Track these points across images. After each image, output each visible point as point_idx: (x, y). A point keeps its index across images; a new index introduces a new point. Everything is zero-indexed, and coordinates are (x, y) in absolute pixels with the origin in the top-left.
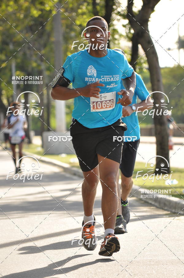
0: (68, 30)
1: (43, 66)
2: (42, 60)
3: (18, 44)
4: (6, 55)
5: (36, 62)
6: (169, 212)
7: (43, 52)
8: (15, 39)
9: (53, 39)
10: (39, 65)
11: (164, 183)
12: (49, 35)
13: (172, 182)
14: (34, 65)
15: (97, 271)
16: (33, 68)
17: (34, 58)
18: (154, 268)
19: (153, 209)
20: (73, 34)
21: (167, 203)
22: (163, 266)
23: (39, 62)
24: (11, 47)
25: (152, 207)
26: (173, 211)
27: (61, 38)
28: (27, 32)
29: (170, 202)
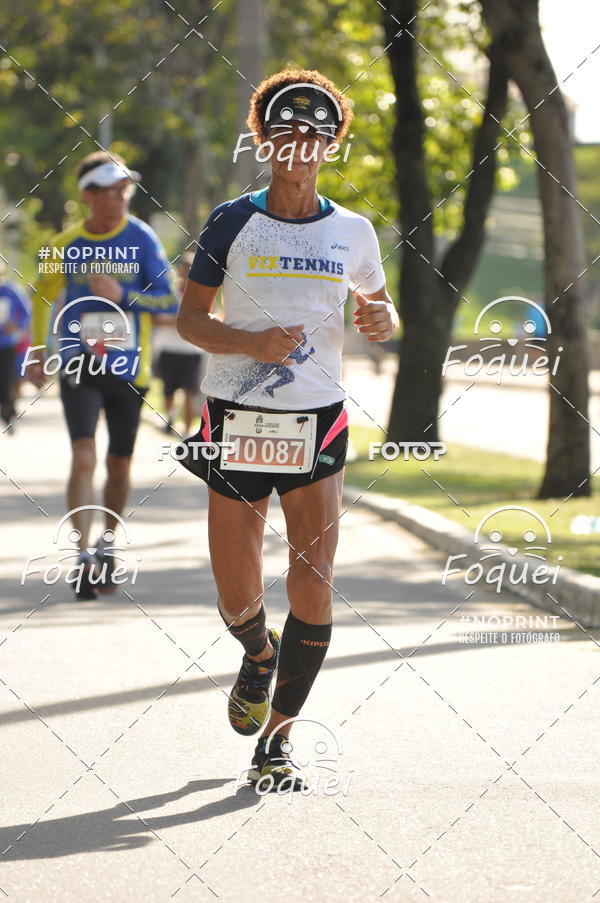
0: (286, 13)
1: (201, 129)
2: (197, 110)
3: (121, 52)
4: (82, 89)
5: (177, 112)
6: (571, 625)
7: (202, 81)
8: (111, 37)
9: (235, 40)
10: (186, 125)
11: (567, 527)
12: (224, 26)
13: (593, 525)
14: (173, 122)
15: (309, 811)
16: (167, 134)
17: (172, 100)
18: (495, 808)
19: (521, 611)
20: (301, 26)
21: (567, 594)
22: (524, 802)
23: (187, 112)
24: (101, 61)
25: (520, 606)
26: (587, 619)
27: (263, 40)
28: (153, 16)
29: (577, 590)
